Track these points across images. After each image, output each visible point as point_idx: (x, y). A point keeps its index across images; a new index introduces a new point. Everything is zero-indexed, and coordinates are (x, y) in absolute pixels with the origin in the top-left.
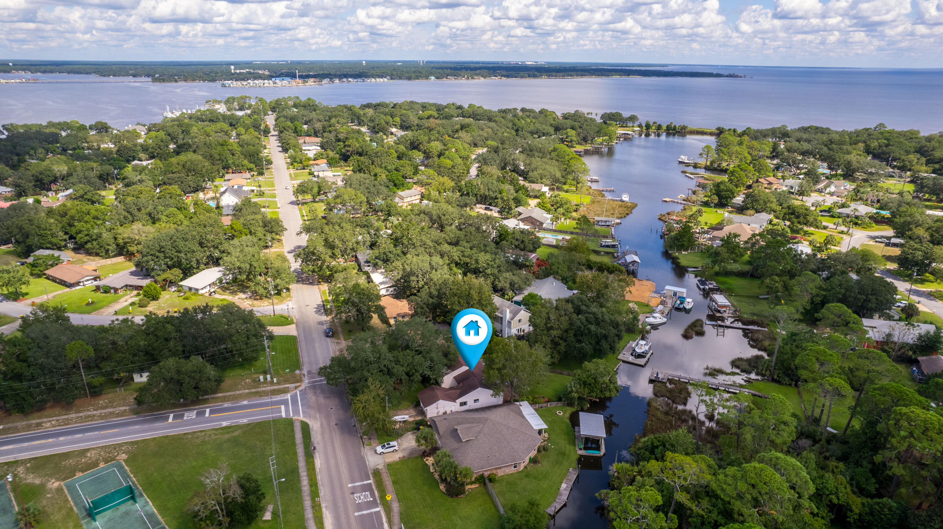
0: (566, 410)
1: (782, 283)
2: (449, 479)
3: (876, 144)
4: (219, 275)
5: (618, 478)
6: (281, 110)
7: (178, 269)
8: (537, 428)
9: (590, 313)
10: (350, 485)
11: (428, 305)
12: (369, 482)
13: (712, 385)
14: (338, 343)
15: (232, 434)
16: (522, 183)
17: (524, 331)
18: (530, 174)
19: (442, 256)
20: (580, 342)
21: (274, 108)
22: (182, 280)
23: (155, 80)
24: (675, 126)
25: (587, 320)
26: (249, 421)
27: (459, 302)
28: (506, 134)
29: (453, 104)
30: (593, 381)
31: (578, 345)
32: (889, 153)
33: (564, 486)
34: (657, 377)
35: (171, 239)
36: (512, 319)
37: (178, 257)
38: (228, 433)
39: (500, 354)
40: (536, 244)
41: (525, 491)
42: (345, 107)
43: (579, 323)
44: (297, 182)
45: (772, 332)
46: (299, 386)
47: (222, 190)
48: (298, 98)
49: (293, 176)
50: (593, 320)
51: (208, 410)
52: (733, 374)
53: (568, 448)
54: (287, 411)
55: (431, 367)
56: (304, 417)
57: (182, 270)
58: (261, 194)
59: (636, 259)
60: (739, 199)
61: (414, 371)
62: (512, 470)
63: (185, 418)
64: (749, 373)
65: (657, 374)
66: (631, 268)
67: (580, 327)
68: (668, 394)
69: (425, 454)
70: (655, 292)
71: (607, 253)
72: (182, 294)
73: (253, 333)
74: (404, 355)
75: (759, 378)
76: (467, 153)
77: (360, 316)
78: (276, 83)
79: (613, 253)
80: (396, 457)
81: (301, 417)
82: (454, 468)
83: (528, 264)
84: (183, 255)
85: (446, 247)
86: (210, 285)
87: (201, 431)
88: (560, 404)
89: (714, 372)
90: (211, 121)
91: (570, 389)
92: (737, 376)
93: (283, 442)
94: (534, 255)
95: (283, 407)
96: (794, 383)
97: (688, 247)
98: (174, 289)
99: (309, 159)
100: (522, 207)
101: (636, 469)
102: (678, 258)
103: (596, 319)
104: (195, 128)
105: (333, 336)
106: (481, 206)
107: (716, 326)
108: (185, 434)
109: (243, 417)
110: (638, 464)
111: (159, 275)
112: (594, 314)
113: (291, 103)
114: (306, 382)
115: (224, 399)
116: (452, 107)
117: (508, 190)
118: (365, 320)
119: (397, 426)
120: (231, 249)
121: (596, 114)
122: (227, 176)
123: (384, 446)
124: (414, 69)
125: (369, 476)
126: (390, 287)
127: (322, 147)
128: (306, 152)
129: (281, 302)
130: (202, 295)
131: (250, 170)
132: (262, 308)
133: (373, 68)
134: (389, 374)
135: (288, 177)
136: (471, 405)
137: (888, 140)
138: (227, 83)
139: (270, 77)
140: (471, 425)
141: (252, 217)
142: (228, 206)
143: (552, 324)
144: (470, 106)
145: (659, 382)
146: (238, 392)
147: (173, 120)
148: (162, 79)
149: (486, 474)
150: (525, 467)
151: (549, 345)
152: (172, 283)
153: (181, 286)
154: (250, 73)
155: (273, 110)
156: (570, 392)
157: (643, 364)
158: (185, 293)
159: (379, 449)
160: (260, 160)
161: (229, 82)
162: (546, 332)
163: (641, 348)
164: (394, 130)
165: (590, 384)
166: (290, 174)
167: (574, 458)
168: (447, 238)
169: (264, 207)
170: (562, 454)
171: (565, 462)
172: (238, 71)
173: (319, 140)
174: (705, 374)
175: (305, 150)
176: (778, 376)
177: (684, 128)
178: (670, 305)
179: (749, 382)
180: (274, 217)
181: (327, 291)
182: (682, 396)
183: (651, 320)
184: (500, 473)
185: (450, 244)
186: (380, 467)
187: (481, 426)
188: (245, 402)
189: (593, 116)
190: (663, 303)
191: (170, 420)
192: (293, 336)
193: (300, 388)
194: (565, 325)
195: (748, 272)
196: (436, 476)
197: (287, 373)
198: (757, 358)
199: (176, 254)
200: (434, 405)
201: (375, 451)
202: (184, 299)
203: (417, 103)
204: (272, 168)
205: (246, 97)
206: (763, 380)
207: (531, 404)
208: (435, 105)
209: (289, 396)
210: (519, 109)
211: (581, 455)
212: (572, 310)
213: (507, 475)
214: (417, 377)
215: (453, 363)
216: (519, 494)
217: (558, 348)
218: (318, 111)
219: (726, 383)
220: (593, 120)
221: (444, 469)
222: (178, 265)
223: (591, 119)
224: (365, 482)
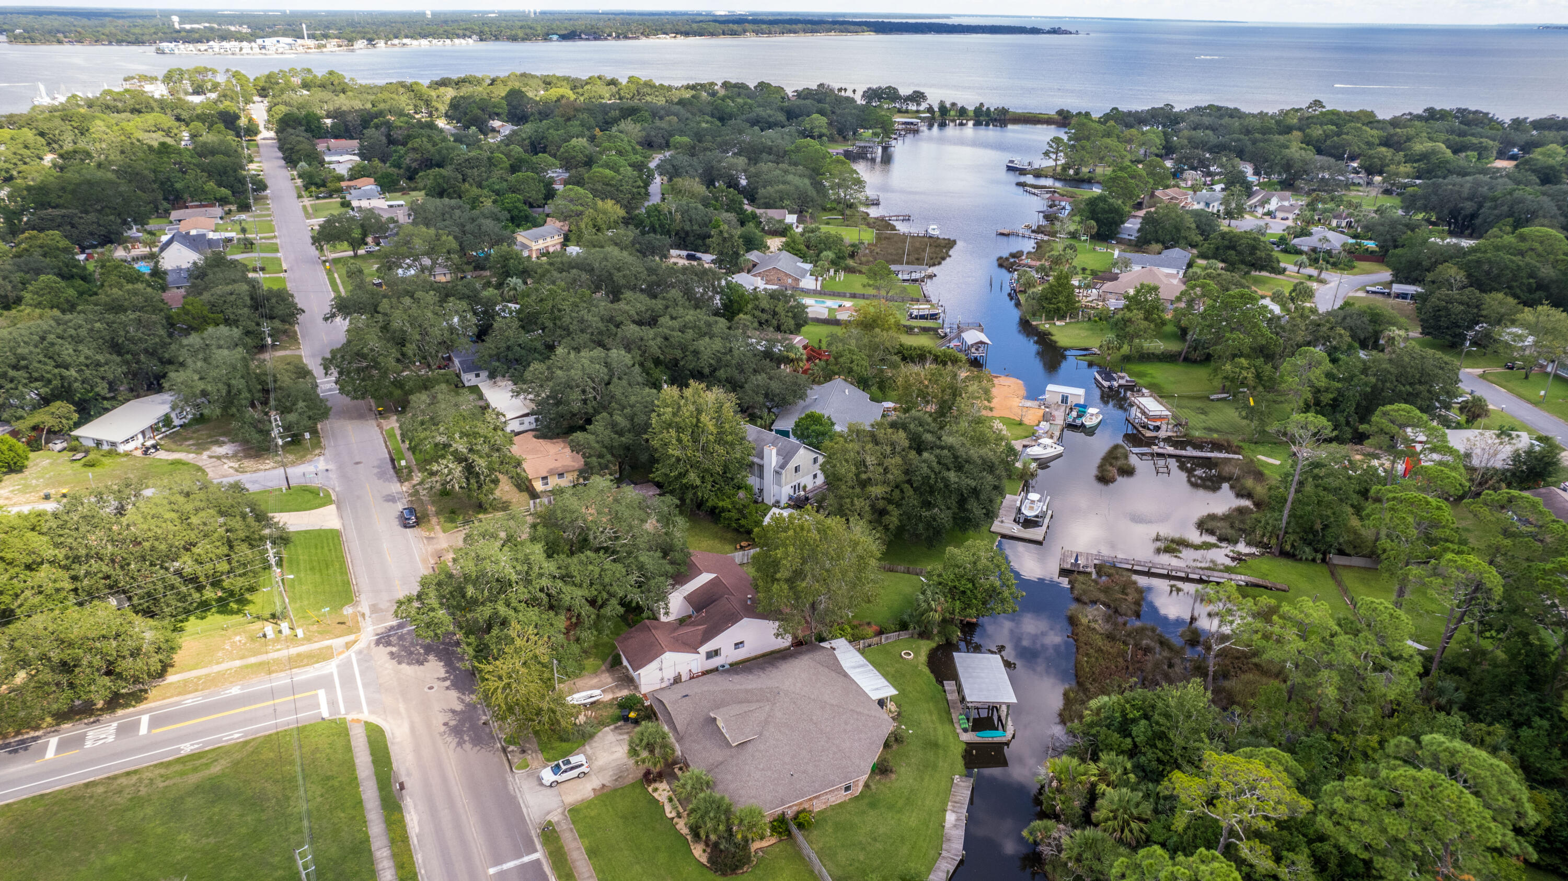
0: (919, 648)
1: (1253, 370)
2: (713, 837)
3: (1320, 132)
4: (165, 409)
5: (1059, 790)
6: (277, 92)
7: (64, 404)
8: (876, 696)
9: (942, 448)
10: (492, 871)
11: (610, 449)
12: (534, 857)
13: (1177, 571)
14: (429, 539)
15: (207, 773)
16: (748, 208)
17: (805, 488)
18: (762, 191)
19: (628, 349)
20: (928, 505)
21: (263, 89)
22: (77, 425)
23: (14, 39)
24: (988, 109)
25: (939, 463)
26: (246, 734)
27: (680, 441)
28: (704, 125)
29: (600, 78)
30: (970, 586)
31: (926, 513)
32: (1343, 146)
33: (950, 818)
34: (1076, 564)
35: (43, 339)
36: (783, 467)
37: (62, 378)
38: (195, 770)
39: (791, 549)
40: (800, 320)
41: (875, 840)
42: (402, 85)
43: (925, 470)
44: (317, 222)
45: (1252, 461)
46: (355, 642)
47: (164, 239)
48: (309, 71)
49: (310, 211)
50: (949, 461)
51: (145, 719)
52: (1207, 546)
53: (941, 731)
54: (332, 703)
55: (640, 585)
56: (372, 712)
57: (74, 404)
58: (248, 245)
59: (983, 337)
60: (1132, 226)
61: (605, 595)
62: (843, 796)
63: (88, 744)
64: (1234, 541)
65: (1076, 560)
66: (975, 353)
67: (929, 477)
68: (1102, 597)
69: (649, 778)
70: (1028, 398)
71: (925, 330)
72: (79, 456)
73: (242, 535)
74: (581, 562)
75: (1253, 550)
76: (640, 158)
77: (473, 481)
78: (264, 47)
79: (935, 330)
80: (584, 790)
81: (366, 715)
82: (724, 811)
83: (792, 355)
84: (73, 372)
85: (632, 330)
86: (143, 433)
87: (128, 774)
88: (904, 635)
89: (1173, 546)
90: (136, 111)
91: (924, 606)
92: (1214, 550)
93: (328, 778)
94: (798, 339)
95: (322, 694)
96: (1319, 556)
97: (1066, 313)
98: (59, 445)
99: (341, 178)
100: (756, 252)
101: (1093, 768)
102: (1050, 334)
103: (956, 457)
104: (98, 122)
105: (418, 523)
106: (678, 252)
107: (1152, 455)
108: (87, 785)
109: (233, 726)
110: (1095, 759)
111: (21, 418)
112: (951, 448)
113: (297, 81)
114: (369, 631)
115: (185, 688)
116: (599, 82)
117: (726, 220)
118: (485, 488)
119: (582, 719)
120: (183, 355)
121: (854, 91)
122: (175, 215)
123: (558, 766)
124: (520, 24)
125: (532, 842)
126: (526, 415)
127: (362, 155)
128: (332, 166)
129: (302, 459)
130: (127, 454)
131: (223, 201)
132: (261, 474)
133: (446, 22)
134: (551, 607)
135: (301, 214)
136: (729, 655)
137: (1336, 125)
138: (165, 45)
139: (251, 38)
140: (745, 707)
141: (229, 288)
142: (179, 270)
143: (870, 475)
144: (631, 80)
145: (1079, 572)
146: (216, 668)
147: (53, 110)
148: (29, 37)
149: (790, 813)
150: (867, 785)
151: (868, 516)
152: (55, 433)
153: (77, 438)
154: (212, 29)
155: (263, 92)
156: (926, 611)
157: (1040, 538)
158: (87, 452)
159: (548, 775)
160: (242, 181)
161: (172, 45)
162: (858, 490)
163: (1031, 508)
164: (496, 124)
165: (964, 592)
166: (304, 207)
167: (957, 751)
168: (633, 312)
169: (255, 270)
170: (933, 745)
171: (941, 764)
172: (188, 27)
173: (355, 143)
174: (1158, 551)
175: (330, 163)
176: (1293, 546)
177: (1004, 111)
178: (1060, 421)
179: (1240, 560)
180: (275, 288)
181: (398, 432)
182: (1130, 598)
183: (1036, 451)
184: (818, 806)
185: (640, 323)
186: (555, 817)
187: (767, 708)
188: (235, 691)
189: (849, 94)
190: (1046, 417)
191: (50, 753)
192: (332, 531)
193: (356, 647)
194: (896, 474)
195: (1180, 354)
196: (682, 826)
197: (324, 615)
198: (1241, 511)
199: (56, 371)
200: (654, 665)
201: (540, 780)
202: (85, 465)
203: (533, 77)
204: (266, 198)
205: (206, 70)
206: (1263, 554)
207: (850, 642)
208: (567, 79)
209: (331, 667)
210: (720, 84)
211: (968, 744)
212: (906, 443)
213: (833, 808)
214: (613, 609)
215: (683, 569)
216: (863, 849)
217: (886, 519)
218: (350, 93)
219: (1199, 565)
220: (851, 101)
221: (702, 817)
222: (63, 393)
223: (847, 98)
224: (526, 859)
